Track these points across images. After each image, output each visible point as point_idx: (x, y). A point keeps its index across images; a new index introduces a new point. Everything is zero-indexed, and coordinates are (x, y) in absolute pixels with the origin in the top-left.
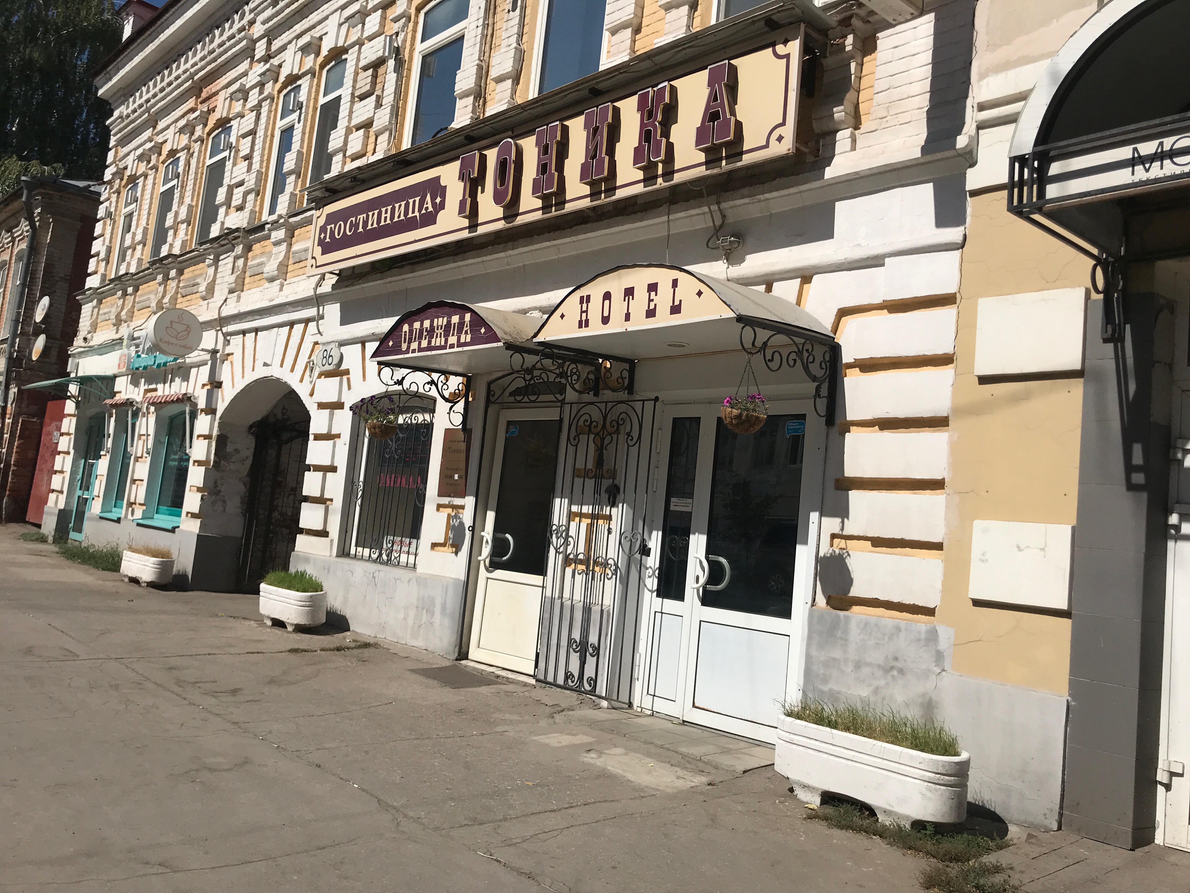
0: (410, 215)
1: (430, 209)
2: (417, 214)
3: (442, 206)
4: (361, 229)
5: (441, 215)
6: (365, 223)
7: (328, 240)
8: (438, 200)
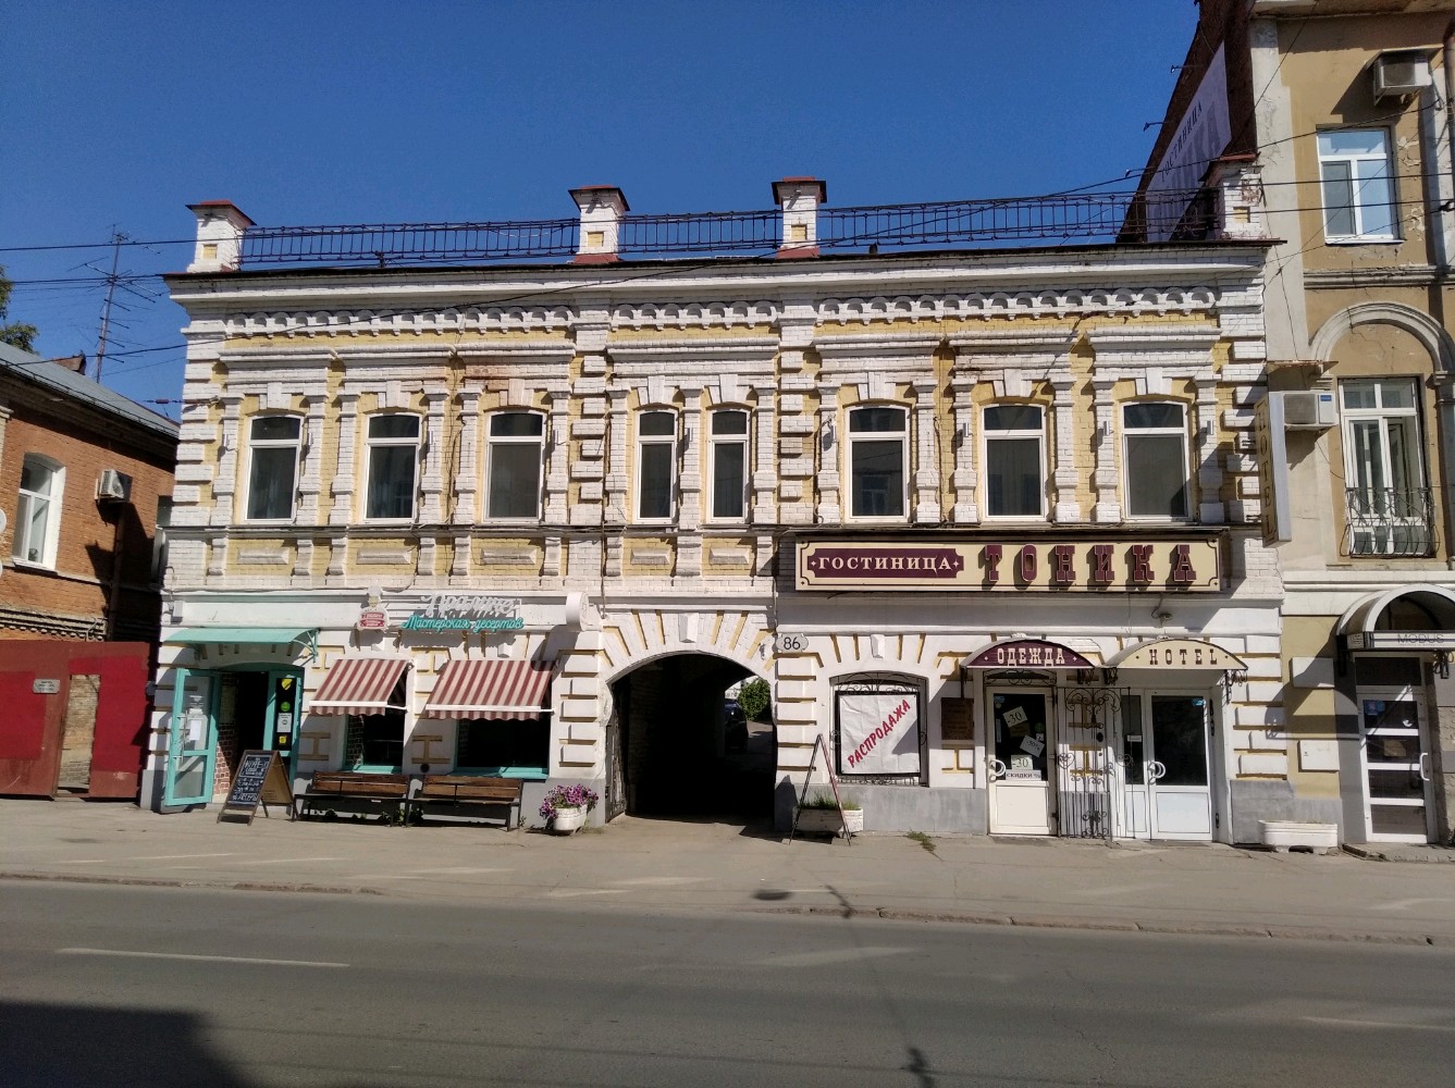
0: (926, 567)
1: (948, 567)
2: (933, 567)
3: (961, 567)
4: (866, 567)
5: (959, 573)
6: (872, 564)
7: (822, 567)
8: (956, 564)
